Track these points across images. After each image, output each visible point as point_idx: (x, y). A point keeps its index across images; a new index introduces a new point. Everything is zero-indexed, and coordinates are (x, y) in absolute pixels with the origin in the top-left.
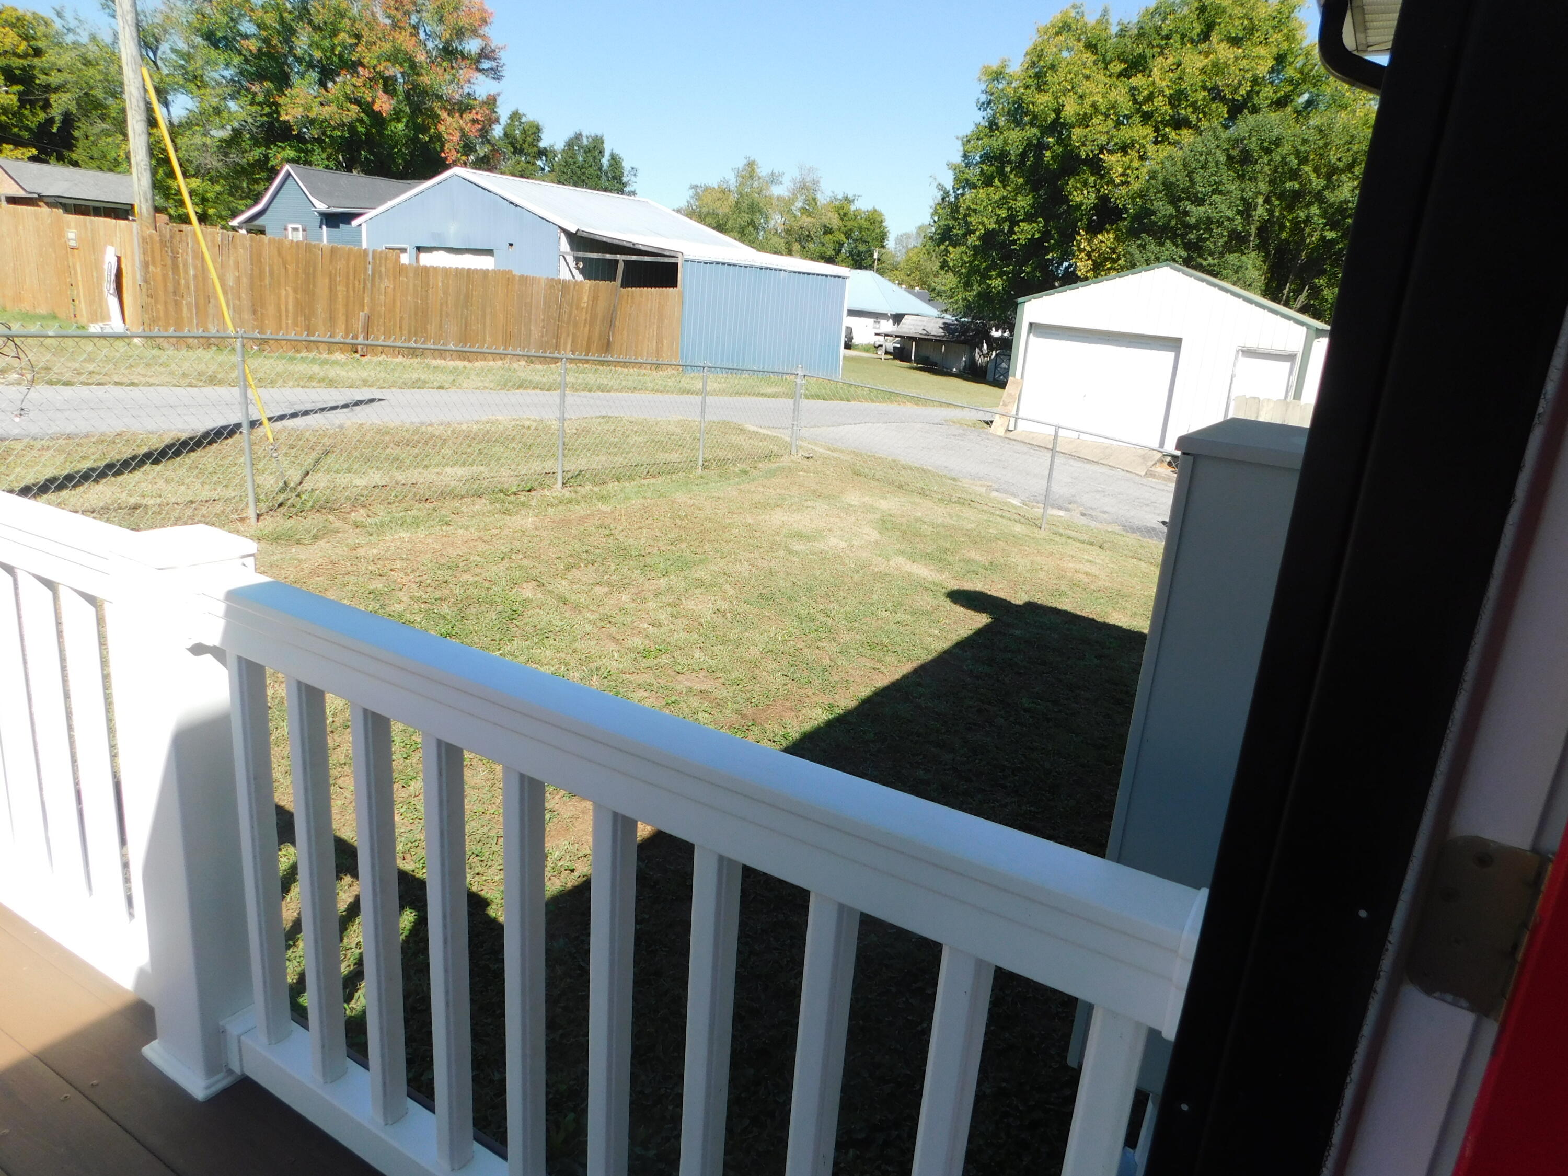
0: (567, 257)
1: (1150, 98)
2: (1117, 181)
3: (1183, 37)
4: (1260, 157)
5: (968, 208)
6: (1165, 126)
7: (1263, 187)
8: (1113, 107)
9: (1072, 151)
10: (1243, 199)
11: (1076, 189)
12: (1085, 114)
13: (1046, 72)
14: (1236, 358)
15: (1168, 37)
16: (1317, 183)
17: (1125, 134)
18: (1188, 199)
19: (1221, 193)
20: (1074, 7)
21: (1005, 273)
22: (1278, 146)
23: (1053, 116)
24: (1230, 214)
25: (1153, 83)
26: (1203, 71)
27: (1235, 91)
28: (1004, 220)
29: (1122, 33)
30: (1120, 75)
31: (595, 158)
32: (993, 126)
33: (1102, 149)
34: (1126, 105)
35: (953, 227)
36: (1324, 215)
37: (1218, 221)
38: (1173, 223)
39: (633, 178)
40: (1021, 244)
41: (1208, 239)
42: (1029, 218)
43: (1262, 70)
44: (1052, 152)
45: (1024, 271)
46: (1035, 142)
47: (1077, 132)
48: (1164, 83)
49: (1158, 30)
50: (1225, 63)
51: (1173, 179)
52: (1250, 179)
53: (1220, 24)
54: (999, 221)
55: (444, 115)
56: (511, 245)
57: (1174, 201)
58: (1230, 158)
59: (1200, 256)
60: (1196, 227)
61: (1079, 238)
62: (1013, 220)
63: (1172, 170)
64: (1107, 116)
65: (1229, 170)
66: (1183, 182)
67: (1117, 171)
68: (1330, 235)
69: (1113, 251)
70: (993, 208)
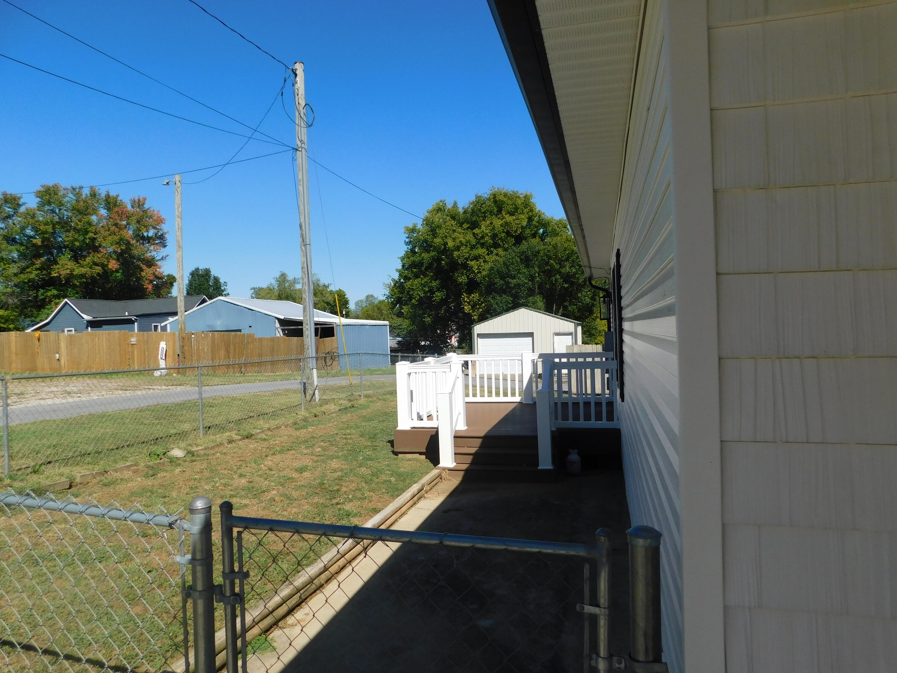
0: (279, 329)
1: (483, 237)
2: (476, 271)
3: (491, 212)
4: (533, 258)
5: (409, 288)
6: (491, 248)
7: (537, 269)
8: (468, 242)
9: (454, 261)
10: (530, 275)
11: (458, 276)
12: (458, 246)
13: (436, 229)
14: (553, 337)
15: (484, 213)
16: (557, 266)
17: (476, 252)
18: (508, 277)
19: (521, 273)
20: (441, 201)
21: (431, 315)
22: (539, 253)
23: (443, 247)
24: (526, 281)
25: (483, 231)
26: (501, 226)
27: (516, 231)
28: (428, 292)
29: (465, 212)
30: (468, 228)
31: (207, 279)
32: (413, 251)
33: (467, 259)
34: (473, 241)
35: (402, 297)
36: (562, 278)
37: (522, 285)
38: (504, 287)
39: (225, 287)
40: (437, 302)
41: (519, 292)
42: (438, 290)
43: (524, 223)
44: (445, 262)
45: (440, 313)
46: (436, 258)
47: (456, 253)
48: (487, 231)
49: (480, 210)
50: (510, 222)
51: (501, 270)
52: (531, 267)
53: (504, 207)
54: (425, 293)
55: (144, 267)
56: (250, 327)
57: (502, 278)
58: (521, 259)
59: (518, 299)
60: (514, 288)
61: (463, 296)
62: (431, 291)
63: (499, 266)
64: (466, 246)
65: (522, 264)
66: (504, 270)
67: (475, 268)
68: (566, 286)
69: (479, 300)
70: (422, 287)
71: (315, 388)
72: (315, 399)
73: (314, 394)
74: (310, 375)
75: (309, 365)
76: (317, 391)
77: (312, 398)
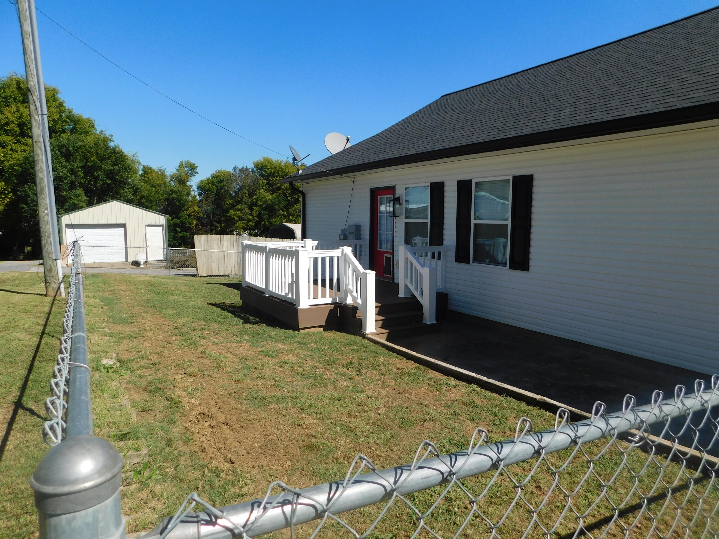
14: (145, 228)
19: (62, 166)
24: (69, 174)
37: (65, 177)
41: (62, 185)
59: (60, 191)
71: (60, 281)
72: (60, 293)
73: (59, 288)
74: (53, 266)
75: (51, 256)
76: (62, 284)
77: (57, 292)
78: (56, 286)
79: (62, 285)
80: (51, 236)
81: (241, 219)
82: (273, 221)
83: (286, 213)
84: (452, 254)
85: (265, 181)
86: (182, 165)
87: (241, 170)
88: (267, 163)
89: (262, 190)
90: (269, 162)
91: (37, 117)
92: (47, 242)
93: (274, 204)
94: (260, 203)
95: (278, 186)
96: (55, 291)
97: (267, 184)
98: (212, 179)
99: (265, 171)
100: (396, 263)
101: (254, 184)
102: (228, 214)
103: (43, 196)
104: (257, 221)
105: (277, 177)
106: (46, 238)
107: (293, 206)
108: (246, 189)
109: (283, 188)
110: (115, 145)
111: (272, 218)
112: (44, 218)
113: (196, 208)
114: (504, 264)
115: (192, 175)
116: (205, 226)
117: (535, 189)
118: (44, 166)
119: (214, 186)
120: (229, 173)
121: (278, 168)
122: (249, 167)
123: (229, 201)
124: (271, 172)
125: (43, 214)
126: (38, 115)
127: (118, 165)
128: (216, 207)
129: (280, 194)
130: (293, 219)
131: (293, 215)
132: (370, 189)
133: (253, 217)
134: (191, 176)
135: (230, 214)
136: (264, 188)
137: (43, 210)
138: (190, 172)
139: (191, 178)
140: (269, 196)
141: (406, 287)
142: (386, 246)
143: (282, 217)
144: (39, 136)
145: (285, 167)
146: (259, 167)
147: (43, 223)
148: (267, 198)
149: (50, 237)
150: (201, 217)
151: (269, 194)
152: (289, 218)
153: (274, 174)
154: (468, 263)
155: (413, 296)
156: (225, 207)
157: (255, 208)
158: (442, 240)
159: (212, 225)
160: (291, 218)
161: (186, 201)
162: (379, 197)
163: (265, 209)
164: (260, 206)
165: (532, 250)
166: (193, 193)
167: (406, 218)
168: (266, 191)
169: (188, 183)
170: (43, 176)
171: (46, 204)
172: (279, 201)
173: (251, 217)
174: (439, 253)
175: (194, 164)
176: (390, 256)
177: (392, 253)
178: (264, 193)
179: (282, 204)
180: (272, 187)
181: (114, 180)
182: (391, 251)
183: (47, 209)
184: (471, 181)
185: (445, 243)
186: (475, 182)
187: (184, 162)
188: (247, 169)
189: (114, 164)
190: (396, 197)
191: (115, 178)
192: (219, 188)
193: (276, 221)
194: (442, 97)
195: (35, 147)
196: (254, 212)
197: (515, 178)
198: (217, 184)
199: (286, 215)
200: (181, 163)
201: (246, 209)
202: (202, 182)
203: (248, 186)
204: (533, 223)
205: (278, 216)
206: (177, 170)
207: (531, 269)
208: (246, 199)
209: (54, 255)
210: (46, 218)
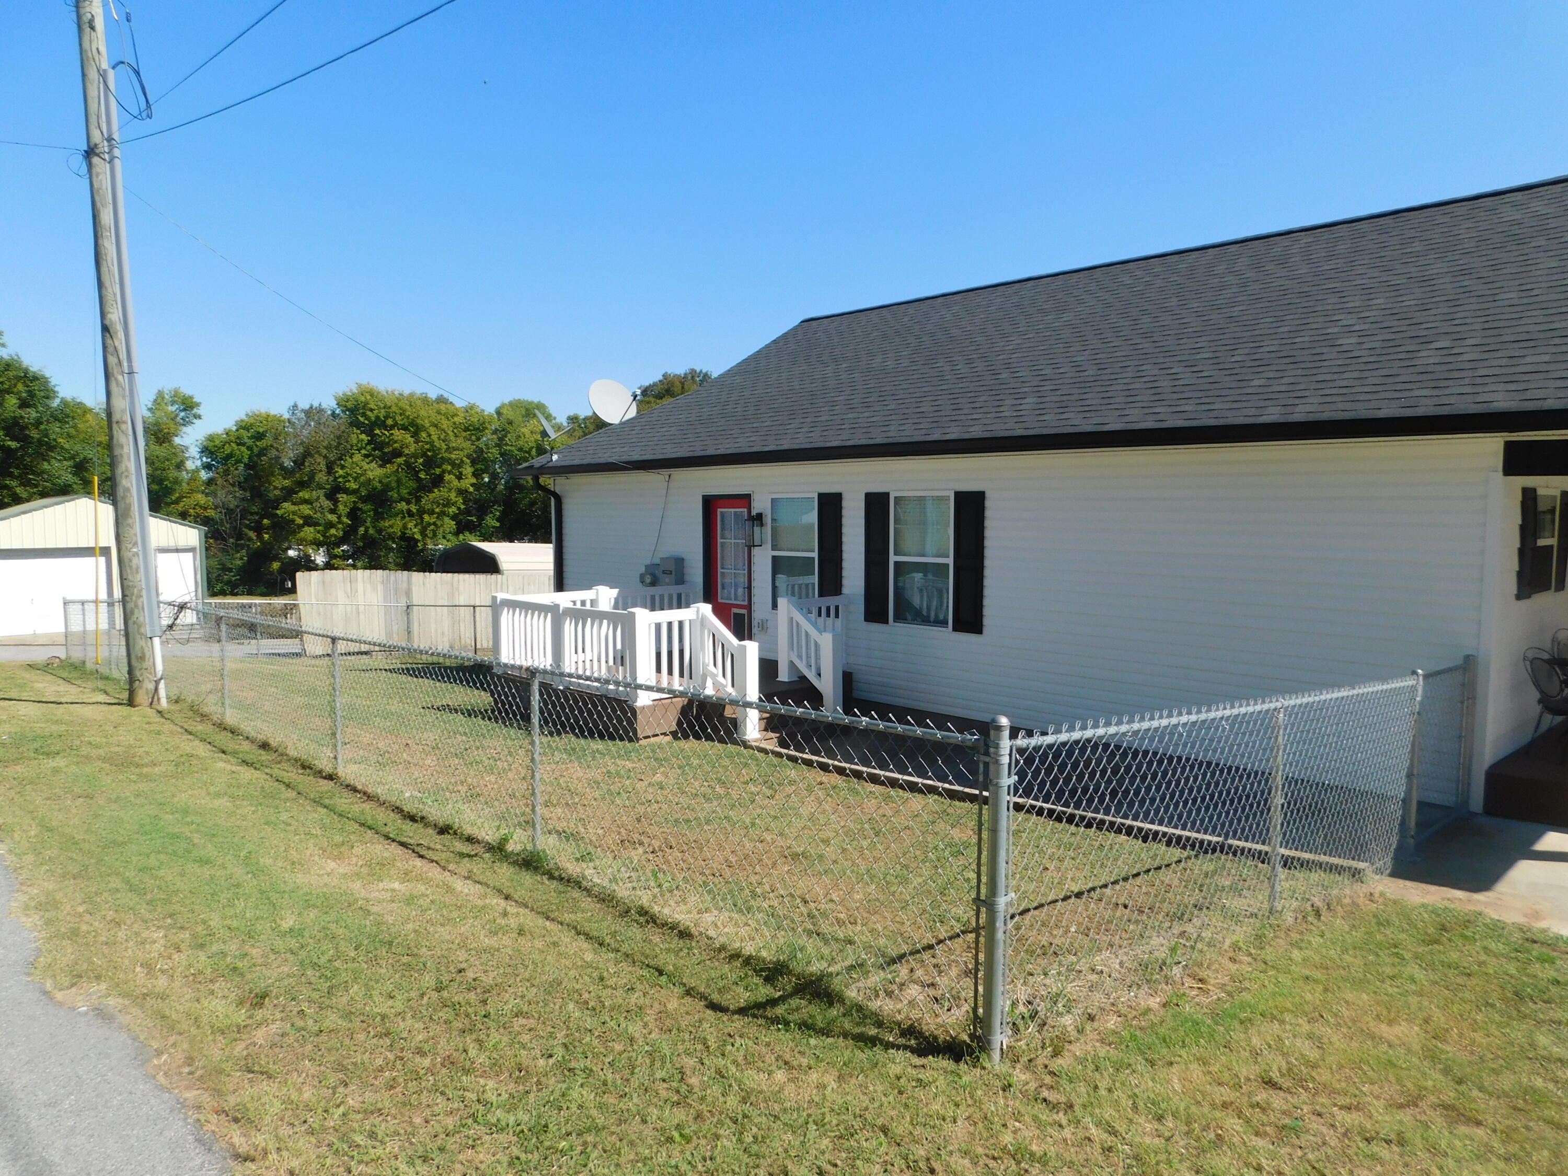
71: (159, 676)
72: (159, 699)
73: (156, 689)
74: (146, 650)
75: (142, 630)
76: (162, 681)
77: (153, 698)
78: (151, 686)
79: (162, 685)
80: (144, 593)
81: (309, 521)
82: (387, 525)
83: (414, 508)
84: (859, 608)
85: (363, 436)
86: (163, 398)
87: (309, 413)
88: (369, 397)
89: (357, 457)
90: (372, 395)
91: (120, 378)
92: (136, 606)
93: (387, 488)
94: (353, 486)
95: (395, 449)
96: (151, 696)
97: (369, 443)
98: (237, 430)
99: (364, 415)
100: (756, 625)
101: (339, 444)
102: (278, 512)
103: (130, 521)
104: (349, 526)
105: (392, 427)
106: (134, 598)
107: (431, 491)
108: (320, 455)
109: (407, 452)
110: (11, 356)
111: (383, 519)
112: (131, 561)
113: (201, 499)
114: (944, 623)
115: (186, 422)
116: (224, 539)
117: (988, 513)
118: (132, 466)
119: (243, 448)
120: (279, 420)
121: (394, 409)
122: (324, 406)
123: (280, 482)
124: (377, 417)
125: (130, 554)
126: (122, 373)
127: (35, 406)
128: (248, 494)
129: (399, 465)
130: (432, 521)
131: (431, 513)
132: (703, 496)
133: (339, 518)
134: (184, 425)
135: (283, 510)
136: (363, 452)
137: (130, 546)
138: (182, 414)
139: (184, 429)
140: (375, 472)
141: (792, 664)
142: (735, 594)
143: (404, 517)
144: (123, 411)
145: (411, 406)
146: (349, 405)
147: (129, 571)
148: (370, 475)
149: (141, 596)
150: (213, 519)
151: (373, 465)
152: (422, 519)
153: (384, 422)
154: (886, 622)
155: (804, 678)
156: (271, 495)
157: (342, 497)
158: (841, 586)
159: (239, 536)
160: (426, 517)
161: (176, 481)
162: (719, 510)
163: (364, 500)
164: (354, 492)
165: (986, 602)
166: (190, 465)
167: (774, 548)
168: (367, 460)
169: (177, 440)
170: (129, 485)
171: (135, 535)
172: (399, 481)
173: (333, 518)
174: (837, 608)
175: (191, 397)
176: (744, 611)
177: (749, 607)
178: (364, 464)
179: (407, 488)
180: (381, 449)
181: (25, 440)
182: (746, 603)
183: (136, 544)
184: (887, 495)
185: (845, 590)
186: (896, 498)
187: (166, 391)
188: (320, 411)
189: (24, 404)
190: (754, 513)
191: (28, 436)
192: (256, 450)
193: (391, 526)
194: (802, 322)
195: (115, 433)
196: (341, 507)
197: (958, 495)
198: (250, 442)
199: (415, 511)
200: (160, 394)
201: (322, 498)
202: (211, 438)
203: (325, 448)
204: (987, 562)
205: (396, 515)
206: (150, 410)
207: (985, 630)
208: (321, 477)
209: (148, 629)
210: (135, 561)
